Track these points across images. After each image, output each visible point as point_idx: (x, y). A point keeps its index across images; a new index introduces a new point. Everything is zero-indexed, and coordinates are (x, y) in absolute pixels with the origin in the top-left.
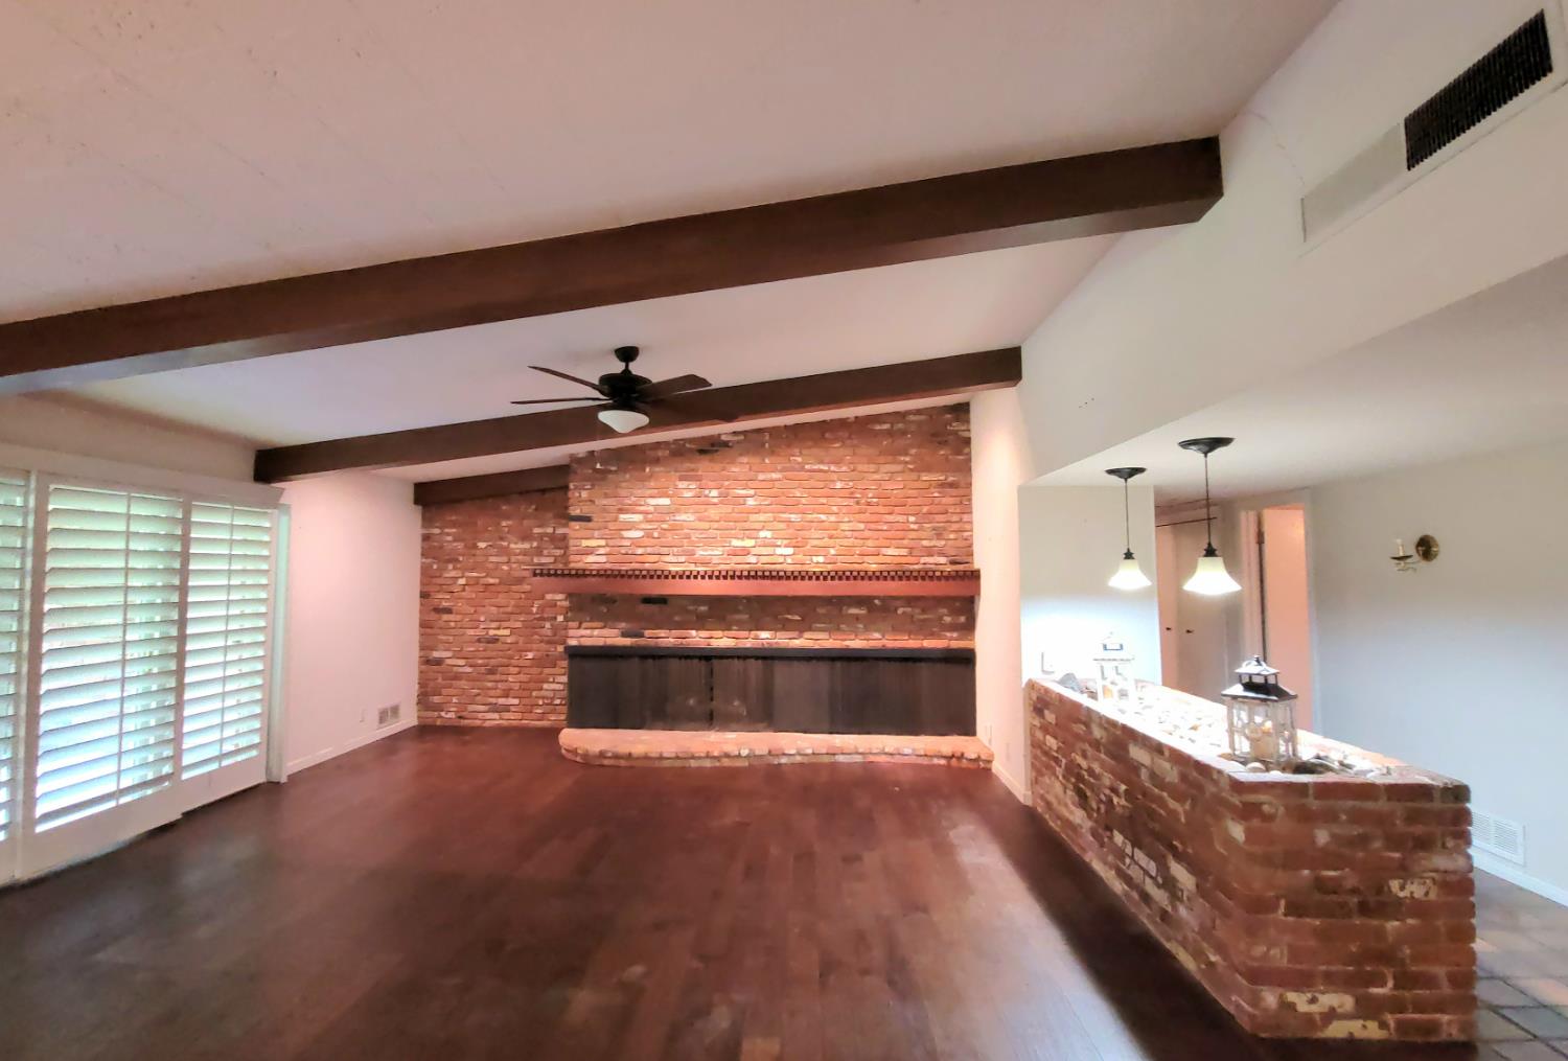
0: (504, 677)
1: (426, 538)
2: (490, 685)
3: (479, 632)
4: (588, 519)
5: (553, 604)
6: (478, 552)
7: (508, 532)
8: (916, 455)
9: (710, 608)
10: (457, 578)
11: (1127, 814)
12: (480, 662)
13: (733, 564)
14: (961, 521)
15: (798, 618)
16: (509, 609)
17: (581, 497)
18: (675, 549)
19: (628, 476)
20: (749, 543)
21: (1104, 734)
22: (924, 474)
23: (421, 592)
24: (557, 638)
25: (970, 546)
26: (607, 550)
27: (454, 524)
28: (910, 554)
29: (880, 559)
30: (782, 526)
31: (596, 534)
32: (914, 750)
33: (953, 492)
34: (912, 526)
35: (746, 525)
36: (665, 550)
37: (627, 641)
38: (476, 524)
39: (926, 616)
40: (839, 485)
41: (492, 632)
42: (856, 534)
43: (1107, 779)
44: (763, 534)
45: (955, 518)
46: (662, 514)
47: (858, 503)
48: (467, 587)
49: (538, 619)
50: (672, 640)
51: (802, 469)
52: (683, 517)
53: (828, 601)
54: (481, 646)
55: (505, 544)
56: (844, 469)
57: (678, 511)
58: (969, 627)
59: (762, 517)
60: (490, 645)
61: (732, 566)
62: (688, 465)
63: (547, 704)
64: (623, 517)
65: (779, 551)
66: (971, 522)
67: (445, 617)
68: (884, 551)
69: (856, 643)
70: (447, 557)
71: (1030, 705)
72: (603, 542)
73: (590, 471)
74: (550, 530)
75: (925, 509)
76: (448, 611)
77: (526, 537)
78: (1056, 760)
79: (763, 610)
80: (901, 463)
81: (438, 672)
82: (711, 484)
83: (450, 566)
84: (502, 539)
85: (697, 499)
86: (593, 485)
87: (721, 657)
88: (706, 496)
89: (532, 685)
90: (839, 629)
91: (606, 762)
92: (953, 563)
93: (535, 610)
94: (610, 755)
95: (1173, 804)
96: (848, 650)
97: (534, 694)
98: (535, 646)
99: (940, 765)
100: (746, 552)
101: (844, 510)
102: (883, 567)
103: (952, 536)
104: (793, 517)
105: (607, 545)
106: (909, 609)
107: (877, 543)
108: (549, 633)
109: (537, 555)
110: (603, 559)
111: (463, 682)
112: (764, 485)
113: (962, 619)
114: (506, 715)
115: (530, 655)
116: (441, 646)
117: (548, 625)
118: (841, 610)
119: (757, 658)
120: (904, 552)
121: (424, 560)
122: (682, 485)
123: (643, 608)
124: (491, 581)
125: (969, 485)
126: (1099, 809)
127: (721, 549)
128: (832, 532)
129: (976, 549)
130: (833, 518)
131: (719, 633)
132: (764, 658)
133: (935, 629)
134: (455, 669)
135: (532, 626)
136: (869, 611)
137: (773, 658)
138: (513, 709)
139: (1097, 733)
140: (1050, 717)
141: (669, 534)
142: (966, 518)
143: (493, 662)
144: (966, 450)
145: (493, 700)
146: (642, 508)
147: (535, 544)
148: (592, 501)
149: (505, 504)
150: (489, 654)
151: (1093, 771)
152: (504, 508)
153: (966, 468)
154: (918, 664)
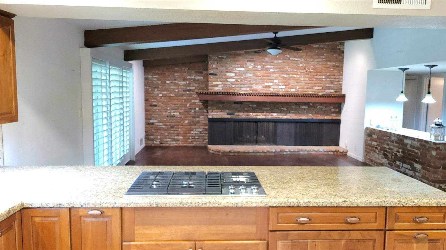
0: (177, 129)
1: (146, 79)
2: (172, 132)
3: (167, 114)
4: (216, 75)
5: (194, 104)
6: (166, 85)
7: (178, 78)
8: (327, 56)
9: (257, 106)
10: (159, 94)
11: (402, 156)
12: (168, 124)
13: (265, 91)
14: (339, 78)
15: (286, 109)
16: (178, 105)
17: (213, 67)
18: (246, 86)
19: (230, 60)
20: (271, 84)
21: (396, 138)
22: (328, 62)
23: (145, 99)
24: (196, 116)
25: (342, 86)
26: (222, 85)
27: (157, 74)
28: (322, 89)
29: (313, 90)
30: (282, 78)
31: (218, 80)
32: (323, 150)
33: (337, 68)
34: (324, 80)
35: (270, 78)
36: (242, 86)
37: (229, 116)
38: (165, 74)
39: (326, 109)
40: (301, 65)
41: (172, 114)
42: (305, 82)
43: (396, 149)
44: (275, 81)
45: (337, 77)
46: (240, 74)
47: (306, 71)
48: (162, 97)
49: (189, 109)
50: (244, 116)
51: (289, 59)
52: (249, 75)
53: (296, 104)
54: (169, 118)
55: (176, 82)
56: (303, 60)
57: (247, 73)
58: (339, 112)
59: (275, 75)
60: (172, 118)
61: (264, 92)
62: (251, 57)
63: (193, 138)
64: (228, 74)
65: (280, 87)
66: (342, 79)
67: (155, 108)
68: (314, 87)
69: (304, 117)
70: (154, 86)
71: (366, 134)
72: (221, 83)
73: (217, 58)
74: (193, 77)
75: (328, 74)
76: (155, 106)
77: (185, 80)
78: (376, 148)
79: (274, 106)
80: (321, 58)
81: (152, 127)
82: (259, 64)
83: (156, 90)
84: (175, 80)
85: (253, 69)
86: (217, 63)
87: (260, 122)
88: (257, 68)
89: (188, 132)
90: (298, 113)
91: (231, 154)
92: (336, 92)
93: (188, 106)
94: (233, 152)
95: (416, 151)
96: (301, 119)
97: (188, 135)
98: (188, 119)
99: (331, 154)
100: (269, 87)
101: (302, 74)
102: (314, 93)
103: (336, 83)
104: (285, 76)
105: (222, 84)
106: (321, 107)
107: (312, 85)
108: (193, 114)
109: (188, 86)
110: (221, 89)
111: (162, 131)
112: (276, 64)
113: (337, 110)
114: (178, 142)
115: (187, 122)
116: (153, 118)
117: (193, 111)
118: (299, 107)
119: (272, 122)
120: (320, 88)
121: (146, 87)
122: (248, 63)
123: (234, 105)
124: (172, 95)
125: (343, 66)
126: (392, 157)
127: (261, 86)
128: (298, 81)
129: (343, 87)
130: (298, 76)
131: (260, 114)
132: (274, 122)
133: (329, 113)
134: (159, 126)
135: (187, 112)
136: (308, 107)
137: (277, 122)
138: (180, 140)
139: (393, 138)
140: (375, 136)
141: (243, 80)
142: (341, 77)
143: (172, 124)
144: (342, 55)
145: (173, 137)
146: (235, 71)
147: (188, 82)
148: (217, 68)
149: (176, 67)
150: (171, 121)
151: (391, 148)
152: (176, 69)
153: (342, 61)
154: (323, 124)
